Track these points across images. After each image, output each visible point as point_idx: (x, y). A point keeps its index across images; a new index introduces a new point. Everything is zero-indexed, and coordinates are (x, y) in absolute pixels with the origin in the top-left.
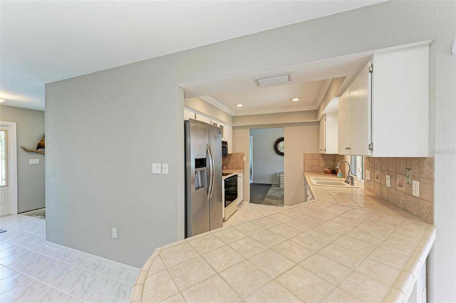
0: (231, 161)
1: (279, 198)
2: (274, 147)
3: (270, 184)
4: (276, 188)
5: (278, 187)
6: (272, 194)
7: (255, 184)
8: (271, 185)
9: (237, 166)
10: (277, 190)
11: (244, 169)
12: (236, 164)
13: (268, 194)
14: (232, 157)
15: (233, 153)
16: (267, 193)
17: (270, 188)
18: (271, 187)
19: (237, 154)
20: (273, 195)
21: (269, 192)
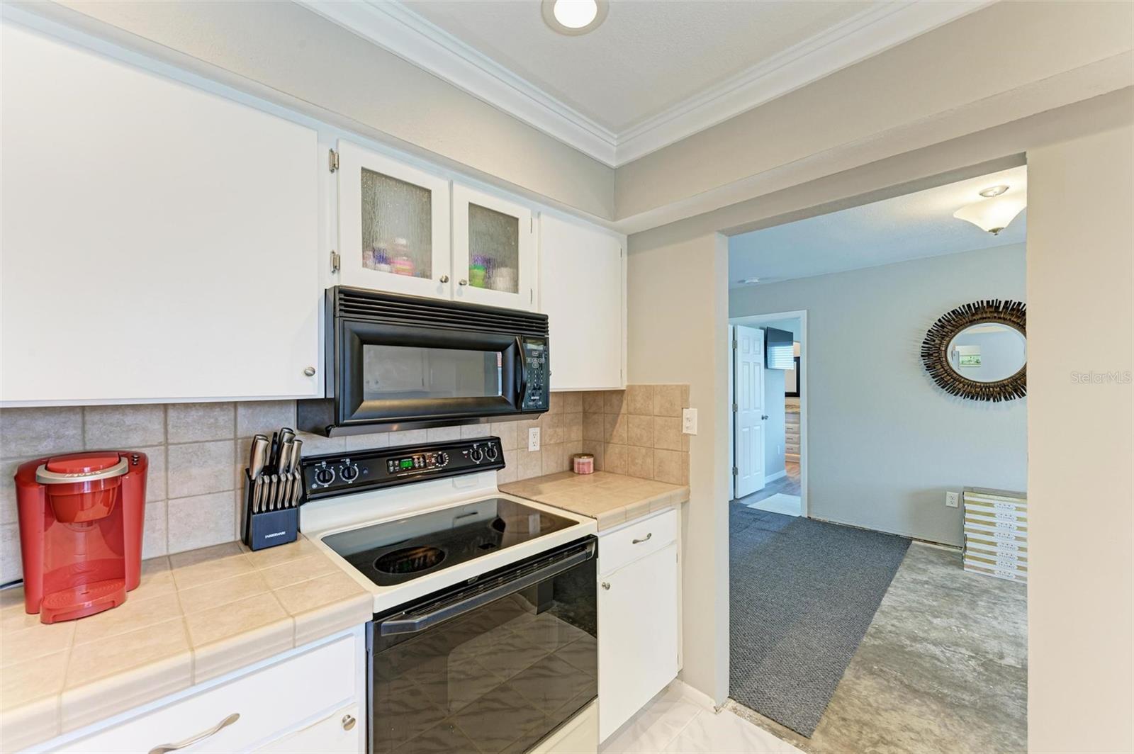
0: (621, 431)
1: (967, 697)
2: (926, 355)
3: (902, 533)
4: (940, 572)
5: (951, 563)
6: (910, 625)
7: (819, 522)
8: (907, 542)
9: (649, 460)
10: (947, 591)
11: (687, 483)
12: (643, 451)
13: (878, 619)
14: (624, 410)
15: (631, 388)
16: (875, 610)
17: (893, 570)
18: (907, 561)
19: (650, 391)
20: (914, 639)
21: (886, 602)
